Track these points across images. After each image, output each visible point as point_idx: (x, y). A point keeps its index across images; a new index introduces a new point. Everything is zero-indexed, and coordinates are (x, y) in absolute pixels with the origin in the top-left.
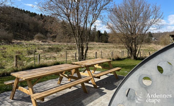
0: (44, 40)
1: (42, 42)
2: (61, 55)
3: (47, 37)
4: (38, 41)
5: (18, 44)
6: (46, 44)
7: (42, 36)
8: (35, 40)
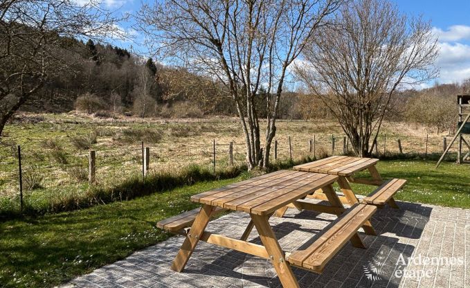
0: (102, 112)
1: (96, 116)
2: (171, 150)
3: (112, 104)
4: (86, 114)
5: (33, 121)
6: (109, 122)
7: (97, 99)
8: (77, 112)
